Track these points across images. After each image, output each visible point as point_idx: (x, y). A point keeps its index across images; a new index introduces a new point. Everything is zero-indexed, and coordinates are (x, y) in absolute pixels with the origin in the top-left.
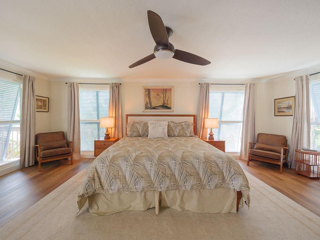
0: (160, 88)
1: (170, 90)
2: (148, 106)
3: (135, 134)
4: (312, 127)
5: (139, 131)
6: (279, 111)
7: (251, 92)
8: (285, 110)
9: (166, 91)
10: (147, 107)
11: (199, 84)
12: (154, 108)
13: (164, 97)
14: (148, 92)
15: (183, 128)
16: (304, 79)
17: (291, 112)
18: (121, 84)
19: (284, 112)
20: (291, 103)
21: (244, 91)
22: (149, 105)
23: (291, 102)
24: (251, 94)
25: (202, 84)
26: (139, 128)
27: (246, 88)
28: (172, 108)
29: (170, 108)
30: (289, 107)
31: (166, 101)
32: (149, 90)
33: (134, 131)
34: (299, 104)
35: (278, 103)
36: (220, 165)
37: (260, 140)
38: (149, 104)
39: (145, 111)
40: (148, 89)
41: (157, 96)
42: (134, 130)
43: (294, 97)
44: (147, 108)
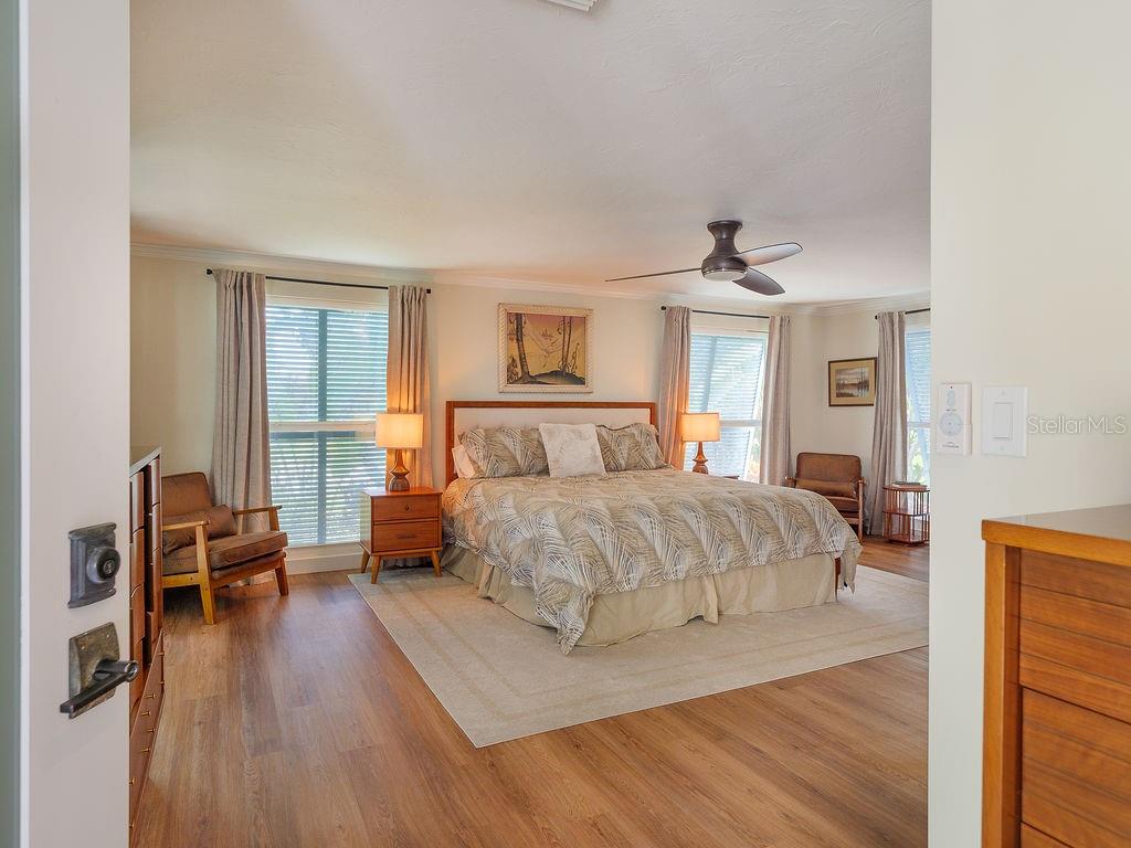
0: (555, 312)
1: (583, 320)
2: (518, 372)
3: (505, 468)
4: (911, 433)
5: (515, 459)
6: (841, 393)
7: (783, 341)
8: (854, 391)
9: (571, 325)
10: (511, 377)
11: (663, 308)
12: (533, 380)
13: (566, 345)
14: (517, 324)
15: (637, 444)
16: (896, 320)
17: (865, 396)
18: (429, 291)
19: (851, 395)
20: (867, 375)
21: (766, 337)
22: (519, 370)
23: (867, 371)
24: (783, 345)
25: (671, 309)
26: (511, 448)
27: (771, 327)
28: (588, 380)
29: (581, 381)
30: (863, 385)
31: (570, 358)
32: (519, 316)
33: (500, 459)
34: (885, 378)
35: (839, 372)
36: (810, 509)
37: (803, 472)
38: (519, 366)
39: (507, 389)
40: (517, 314)
41: (542, 339)
42: (499, 453)
43: (875, 359)
44: (511, 379)
